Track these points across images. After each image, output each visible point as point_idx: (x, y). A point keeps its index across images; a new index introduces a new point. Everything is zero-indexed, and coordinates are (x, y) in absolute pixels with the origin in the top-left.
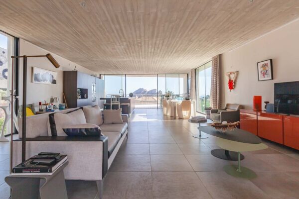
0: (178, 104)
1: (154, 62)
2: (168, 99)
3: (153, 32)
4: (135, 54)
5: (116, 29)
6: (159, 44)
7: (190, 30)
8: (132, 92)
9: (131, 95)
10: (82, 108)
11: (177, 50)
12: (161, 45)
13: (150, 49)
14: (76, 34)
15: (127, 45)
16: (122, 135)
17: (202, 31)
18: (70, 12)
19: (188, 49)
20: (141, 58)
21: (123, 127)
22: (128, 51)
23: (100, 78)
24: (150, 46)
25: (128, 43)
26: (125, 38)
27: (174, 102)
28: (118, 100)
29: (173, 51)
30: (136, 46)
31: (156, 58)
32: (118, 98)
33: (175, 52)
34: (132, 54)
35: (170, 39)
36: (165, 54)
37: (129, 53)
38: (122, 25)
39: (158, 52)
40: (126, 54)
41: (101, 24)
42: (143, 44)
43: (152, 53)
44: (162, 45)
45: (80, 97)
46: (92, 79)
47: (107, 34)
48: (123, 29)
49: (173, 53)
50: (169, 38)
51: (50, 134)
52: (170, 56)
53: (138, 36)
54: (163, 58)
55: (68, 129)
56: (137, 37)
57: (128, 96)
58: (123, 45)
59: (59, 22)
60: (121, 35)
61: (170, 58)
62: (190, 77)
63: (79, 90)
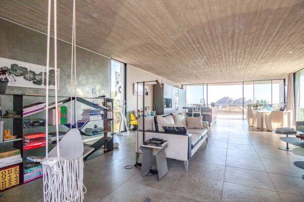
0: (266, 115)
1: (237, 70)
2: (256, 109)
3: (233, 45)
4: (215, 65)
5: (197, 48)
6: (241, 53)
7: (275, 36)
8: (215, 102)
9: (213, 105)
10: (171, 114)
11: (262, 56)
12: (242, 54)
13: (231, 58)
14: (165, 56)
15: (207, 58)
16: (202, 138)
17: (292, 35)
18: (162, 42)
19: (277, 54)
20: (222, 67)
21: (203, 132)
22: (208, 62)
23: (182, 88)
24: (231, 57)
25: (209, 57)
26: (205, 53)
27: (261, 113)
28: (199, 110)
29: (258, 58)
30: (217, 58)
31: (240, 66)
32: (199, 107)
33: (261, 59)
34: (213, 65)
35: (253, 47)
36: (249, 62)
37: (209, 65)
38: (202, 44)
39: (241, 60)
40: (207, 66)
41: (185, 46)
42: (223, 55)
43: (234, 63)
44: (244, 53)
45: (166, 106)
46: (175, 90)
47: (189, 52)
48: (203, 46)
49: (258, 60)
50: (251, 47)
51: (154, 129)
52: (255, 63)
53: (218, 49)
54: (248, 65)
55: (165, 127)
56: (216, 50)
57: (210, 106)
58: (204, 58)
59: (154, 50)
60: (201, 51)
61: (255, 64)
62: (287, 84)
63: (164, 100)
